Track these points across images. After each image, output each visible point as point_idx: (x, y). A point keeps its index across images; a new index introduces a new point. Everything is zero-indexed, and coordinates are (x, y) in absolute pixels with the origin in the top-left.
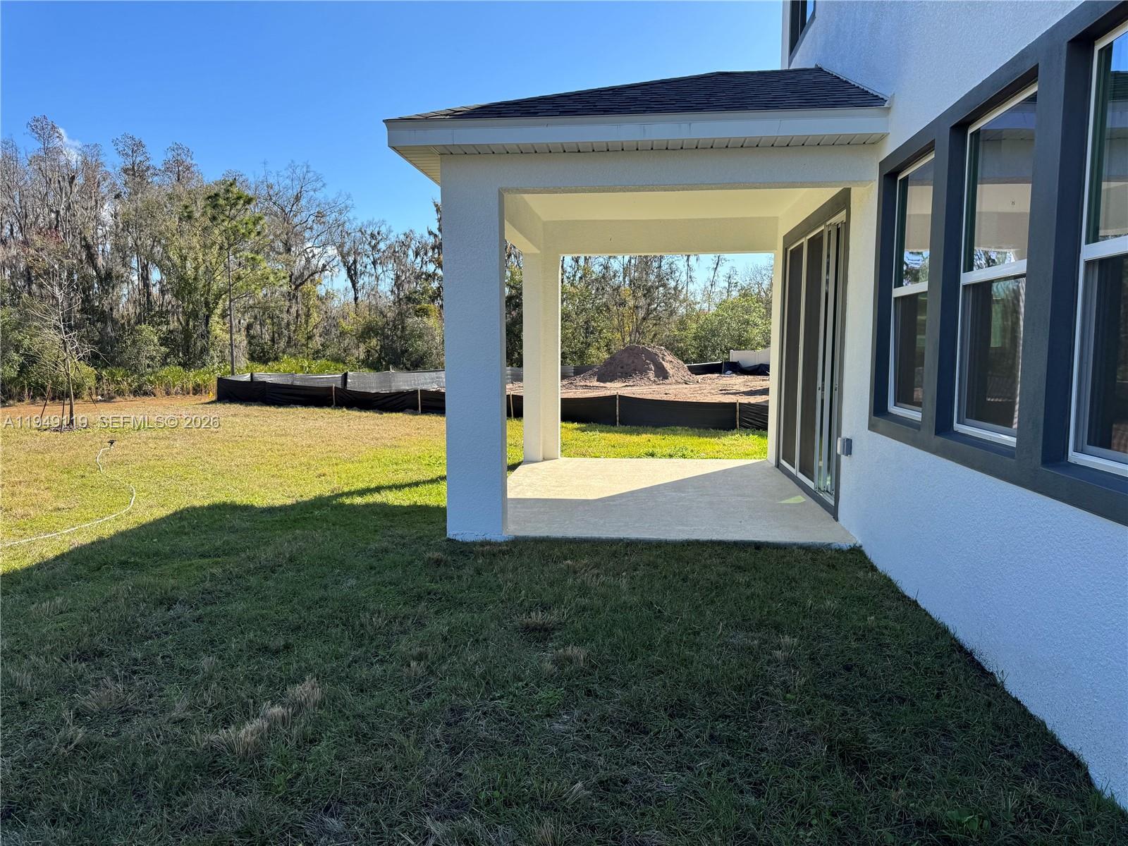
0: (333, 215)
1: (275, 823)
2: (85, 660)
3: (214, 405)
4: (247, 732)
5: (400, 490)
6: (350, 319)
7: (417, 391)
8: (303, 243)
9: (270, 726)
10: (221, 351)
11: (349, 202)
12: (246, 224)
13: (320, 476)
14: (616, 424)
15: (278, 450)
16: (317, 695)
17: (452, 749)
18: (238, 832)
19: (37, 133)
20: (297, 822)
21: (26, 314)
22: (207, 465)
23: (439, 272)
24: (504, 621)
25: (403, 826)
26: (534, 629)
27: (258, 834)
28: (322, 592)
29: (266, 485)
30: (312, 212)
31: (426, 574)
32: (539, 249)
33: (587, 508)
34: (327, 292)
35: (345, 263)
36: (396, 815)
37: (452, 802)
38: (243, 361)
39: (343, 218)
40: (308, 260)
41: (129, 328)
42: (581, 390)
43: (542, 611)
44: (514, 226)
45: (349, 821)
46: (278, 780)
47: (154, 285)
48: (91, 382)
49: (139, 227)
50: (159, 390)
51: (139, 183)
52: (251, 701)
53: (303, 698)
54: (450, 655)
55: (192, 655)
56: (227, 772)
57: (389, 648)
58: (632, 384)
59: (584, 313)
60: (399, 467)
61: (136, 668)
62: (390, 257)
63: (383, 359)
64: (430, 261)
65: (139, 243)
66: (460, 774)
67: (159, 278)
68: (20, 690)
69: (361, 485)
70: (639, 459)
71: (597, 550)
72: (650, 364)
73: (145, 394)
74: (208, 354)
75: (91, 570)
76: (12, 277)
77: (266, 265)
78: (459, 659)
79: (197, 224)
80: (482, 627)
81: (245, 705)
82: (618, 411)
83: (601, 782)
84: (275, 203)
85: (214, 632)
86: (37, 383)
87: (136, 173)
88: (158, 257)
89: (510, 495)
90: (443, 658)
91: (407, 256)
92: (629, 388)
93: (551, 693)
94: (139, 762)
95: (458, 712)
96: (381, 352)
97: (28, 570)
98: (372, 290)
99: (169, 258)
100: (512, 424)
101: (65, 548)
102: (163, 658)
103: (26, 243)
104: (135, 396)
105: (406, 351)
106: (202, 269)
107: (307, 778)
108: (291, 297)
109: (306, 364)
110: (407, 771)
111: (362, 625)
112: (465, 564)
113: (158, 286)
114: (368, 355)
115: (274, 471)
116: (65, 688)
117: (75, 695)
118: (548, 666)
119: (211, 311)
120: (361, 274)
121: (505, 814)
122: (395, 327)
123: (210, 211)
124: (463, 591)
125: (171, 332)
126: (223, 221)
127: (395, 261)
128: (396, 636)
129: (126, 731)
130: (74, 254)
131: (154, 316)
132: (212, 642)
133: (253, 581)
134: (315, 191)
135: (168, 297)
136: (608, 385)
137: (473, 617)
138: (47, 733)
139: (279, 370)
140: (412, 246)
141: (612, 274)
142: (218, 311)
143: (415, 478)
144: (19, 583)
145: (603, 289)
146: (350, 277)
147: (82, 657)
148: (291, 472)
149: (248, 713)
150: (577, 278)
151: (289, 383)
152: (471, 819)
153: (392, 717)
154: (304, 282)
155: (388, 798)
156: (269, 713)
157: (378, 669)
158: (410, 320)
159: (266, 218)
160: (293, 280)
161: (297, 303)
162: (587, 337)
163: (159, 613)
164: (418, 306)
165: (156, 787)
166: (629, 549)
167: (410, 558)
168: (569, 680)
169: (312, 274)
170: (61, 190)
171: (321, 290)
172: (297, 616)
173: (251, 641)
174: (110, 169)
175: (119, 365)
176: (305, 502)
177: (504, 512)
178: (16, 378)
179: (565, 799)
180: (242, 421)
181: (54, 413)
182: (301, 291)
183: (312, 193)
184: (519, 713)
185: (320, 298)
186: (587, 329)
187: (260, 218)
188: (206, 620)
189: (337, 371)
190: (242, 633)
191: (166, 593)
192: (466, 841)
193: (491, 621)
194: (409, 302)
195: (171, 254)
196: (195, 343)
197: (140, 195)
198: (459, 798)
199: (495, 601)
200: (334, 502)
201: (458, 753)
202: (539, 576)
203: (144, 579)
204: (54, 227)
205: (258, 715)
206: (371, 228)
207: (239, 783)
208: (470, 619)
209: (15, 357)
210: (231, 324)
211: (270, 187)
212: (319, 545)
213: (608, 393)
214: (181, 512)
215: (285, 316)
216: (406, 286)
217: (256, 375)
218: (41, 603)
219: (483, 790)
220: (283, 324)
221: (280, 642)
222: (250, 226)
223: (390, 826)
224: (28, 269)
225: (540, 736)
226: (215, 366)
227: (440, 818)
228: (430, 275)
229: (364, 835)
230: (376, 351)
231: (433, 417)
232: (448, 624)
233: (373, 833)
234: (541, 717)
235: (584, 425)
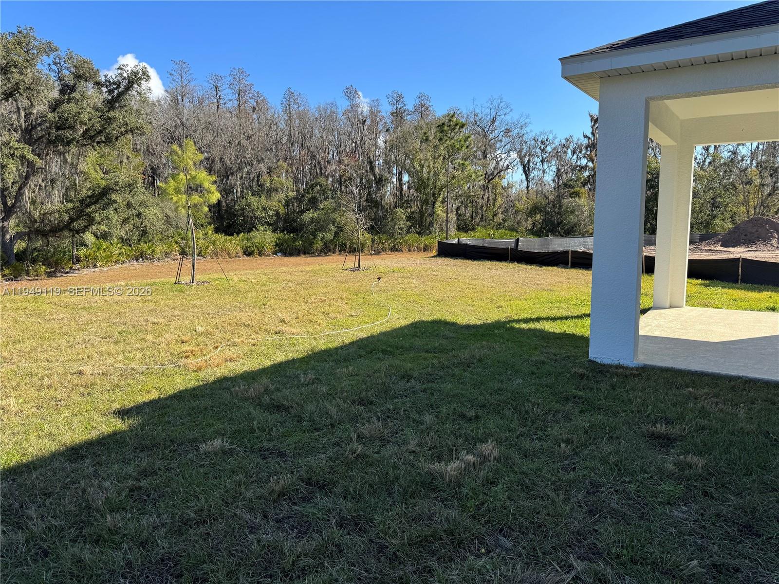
0: (516, 131)
1: (468, 532)
2: (363, 405)
3: (435, 258)
4: (452, 468)
5: (554, 322)
6: (523, 201)
7: (569, 251)
8: (495, 151)
9: (466, 467)
10: (440, 225)
11: (528, 120)
12: (460, 141)
13: (498, 307)
14: (738, 282)
15: (473, 289)
16: (496, 453)
17: (591, 511)
18: (445, 531)
19: (347, 96)
20: (481, 534)
21: (339, 203)
22: (431, 296)
23: (590, 164)
24: (634, 427)
25: (553, 556)
26: (659, 437)
27: (457, 535)
28: (500, 384)
29: (464, 310)
30: (502, 130)
31: (573, 383)
32: (676, 141)
33: (708, 349)
34: (509, 184)
35: (522, 163)
36: (548, 547)
37: (589, 548)
38: (453, 231)
39: (523, 132)
40: (497, 163)
41: (390, 211)
42: (705, 253)
43: (666, 424)
44: (656, 126)
45: (516, 543)
46: (470, 504)
47: (405, 184)
48: (369, 243)
49: (398, 148)
50: (405, 248)
51: (399, 121)
52: (454, 448)
53: (487, 453)
54: (590, 444)
55: (420, 412)
56: (439, 491)
57: (545, 431)
58: (755, 249)
59: (711, 191)
60: (553, 305)
61: (389, 414)
62: (554, 156)
63: (544, 228)
64: (583, 157)
65: (398, 158)
66: (596, 531)
67: (407, 179)
68: (331, 417)
69: (526, 316)
70: (759, 312)
71: (716, 383)
72: (774, 232)
73: (397, 250)
74: (433, 226)
75: (367, 353)
76: (332, 182)
77: (471, 168)
78: (597, 448)
79: (431, 144)
80: (615, 428)
81: (450, 450)
82: (740, 271)
83: (715, 565)
84: (478, 126)
85: (433, 400)
86: (342, 243)
87: (398, 115)
88: (408, 167)
89: (641, 332)
90: (585, 445)
91: (566, 155)
92: (751, 253)
93: (672, 488)
94: (390, 472)
95: (597, 486)
96: (543, 223)
97: (336, 349)
98: (539, 180)
99: (414, 167)
100: (645, 278)
101: (355, 339)
102: (404, 411)
103: (340, 162)
104: (391, 252)
105: (561, 223)
106: (432, 173)
107: (489, 507)
108: (485, 188)
109: (492, 233)
110: (557, 519)
111: (526, 412)
112: (602, 380)
113: (407, 184)
114: (534, 226)
115: (470, 302)
116: (353, 419)
117: (358, 425)
118: (670, 467)
119: (436, 199)
120: (532, 170)
121: (631, 569)
122: (554, 205)
123: (438, 135)
124: (600, 400)
125: (413, 213)
126: (446, 140)
127: (557, 159)
128: (550, 424)
129: (383, 451)
130: (363, 167)
131: (404, 203)
132: (432, 406)
133: (457, 371)
134: (505, 115)
135: (412, 191)
136: (731, 249)
137: (608, 420)
138: (344, 445)
139: (474, 236)
140: (571, 147)
141: (740, 158)
142: (440, 199)
143: (565, 314)
144: (332, 356)
145: (731, 171)
146: (525, 172)
147: (361, 403)
148: (480, 303)
149: (453, 455)
150: (707, 163)
151: (481, 245)
152: (604, 565)
153: (546, 478)
154: (494, 178)
155: (542, 534)
156: (466, 458)
157: (537, 444)
158: (566, 200)
159: (473, 136)
160: (487, 176)
161: (488, 192)
162: (712, 211)
163: (402, 383)
164: (573, 190)
165: (398, 490)
166: (747, 385)
167: (560, 370)
168: (688, 480)
169: (499, 172)
170: (358, 129)
171: (504, 183)
172: (483, 398)
173: (454, 409)
174: (384, 114)
175: (384, 233)
176: (489, 324)
177: (636, 345)
178: (332, 240)
179: (682, 570)
180: (451, 269)
181: (350, 261)
182: (491, 184)
183: (503, 116)
184: (645, 497)
185: (503, 188)
186: (713, 204)
187: (469, 137)
188: (429, 391)
189: (512, 238)
190: (449, 403)
191: (406, 372)
192: (599, 579)
193: (623, 425)
194: (565, 187)
195: (415, 165)
196: (426, 220)
197: (399, 129)
198: (595, 547)
199: (626, 411)
200: (508, 325)
201: (595, 515)
202: (664, 397)
203: (395, 362)
204: (354, 151)
205: (458, 458)
206: (542, 136)
207: (446, 499)
208: (606, 421)
209: (333, 228)
210: (448, 207)
211: (476, 115)
212: (498, 353)
213: (731, 256)
214: (416, 323)
215: (480, 201)
216: (564, 176)
217: (461, 240)
218: (342, 369)
219: (614, 546)
220: (479, 206)
221: (472, 413)
222: (462, 143)
223: (544, 553)
224: (341, 176)
225: (661, 517)
226: (437, 234)
227: (581, 558)
228: (583, 167)
229: (525, 555)
230: (539, 223)
231: (580, 271)
232: (589, 422)
233: (532, 555)
234: (663, 503)
235: (708, 282)
